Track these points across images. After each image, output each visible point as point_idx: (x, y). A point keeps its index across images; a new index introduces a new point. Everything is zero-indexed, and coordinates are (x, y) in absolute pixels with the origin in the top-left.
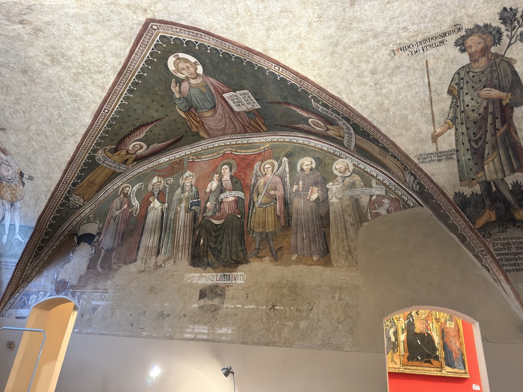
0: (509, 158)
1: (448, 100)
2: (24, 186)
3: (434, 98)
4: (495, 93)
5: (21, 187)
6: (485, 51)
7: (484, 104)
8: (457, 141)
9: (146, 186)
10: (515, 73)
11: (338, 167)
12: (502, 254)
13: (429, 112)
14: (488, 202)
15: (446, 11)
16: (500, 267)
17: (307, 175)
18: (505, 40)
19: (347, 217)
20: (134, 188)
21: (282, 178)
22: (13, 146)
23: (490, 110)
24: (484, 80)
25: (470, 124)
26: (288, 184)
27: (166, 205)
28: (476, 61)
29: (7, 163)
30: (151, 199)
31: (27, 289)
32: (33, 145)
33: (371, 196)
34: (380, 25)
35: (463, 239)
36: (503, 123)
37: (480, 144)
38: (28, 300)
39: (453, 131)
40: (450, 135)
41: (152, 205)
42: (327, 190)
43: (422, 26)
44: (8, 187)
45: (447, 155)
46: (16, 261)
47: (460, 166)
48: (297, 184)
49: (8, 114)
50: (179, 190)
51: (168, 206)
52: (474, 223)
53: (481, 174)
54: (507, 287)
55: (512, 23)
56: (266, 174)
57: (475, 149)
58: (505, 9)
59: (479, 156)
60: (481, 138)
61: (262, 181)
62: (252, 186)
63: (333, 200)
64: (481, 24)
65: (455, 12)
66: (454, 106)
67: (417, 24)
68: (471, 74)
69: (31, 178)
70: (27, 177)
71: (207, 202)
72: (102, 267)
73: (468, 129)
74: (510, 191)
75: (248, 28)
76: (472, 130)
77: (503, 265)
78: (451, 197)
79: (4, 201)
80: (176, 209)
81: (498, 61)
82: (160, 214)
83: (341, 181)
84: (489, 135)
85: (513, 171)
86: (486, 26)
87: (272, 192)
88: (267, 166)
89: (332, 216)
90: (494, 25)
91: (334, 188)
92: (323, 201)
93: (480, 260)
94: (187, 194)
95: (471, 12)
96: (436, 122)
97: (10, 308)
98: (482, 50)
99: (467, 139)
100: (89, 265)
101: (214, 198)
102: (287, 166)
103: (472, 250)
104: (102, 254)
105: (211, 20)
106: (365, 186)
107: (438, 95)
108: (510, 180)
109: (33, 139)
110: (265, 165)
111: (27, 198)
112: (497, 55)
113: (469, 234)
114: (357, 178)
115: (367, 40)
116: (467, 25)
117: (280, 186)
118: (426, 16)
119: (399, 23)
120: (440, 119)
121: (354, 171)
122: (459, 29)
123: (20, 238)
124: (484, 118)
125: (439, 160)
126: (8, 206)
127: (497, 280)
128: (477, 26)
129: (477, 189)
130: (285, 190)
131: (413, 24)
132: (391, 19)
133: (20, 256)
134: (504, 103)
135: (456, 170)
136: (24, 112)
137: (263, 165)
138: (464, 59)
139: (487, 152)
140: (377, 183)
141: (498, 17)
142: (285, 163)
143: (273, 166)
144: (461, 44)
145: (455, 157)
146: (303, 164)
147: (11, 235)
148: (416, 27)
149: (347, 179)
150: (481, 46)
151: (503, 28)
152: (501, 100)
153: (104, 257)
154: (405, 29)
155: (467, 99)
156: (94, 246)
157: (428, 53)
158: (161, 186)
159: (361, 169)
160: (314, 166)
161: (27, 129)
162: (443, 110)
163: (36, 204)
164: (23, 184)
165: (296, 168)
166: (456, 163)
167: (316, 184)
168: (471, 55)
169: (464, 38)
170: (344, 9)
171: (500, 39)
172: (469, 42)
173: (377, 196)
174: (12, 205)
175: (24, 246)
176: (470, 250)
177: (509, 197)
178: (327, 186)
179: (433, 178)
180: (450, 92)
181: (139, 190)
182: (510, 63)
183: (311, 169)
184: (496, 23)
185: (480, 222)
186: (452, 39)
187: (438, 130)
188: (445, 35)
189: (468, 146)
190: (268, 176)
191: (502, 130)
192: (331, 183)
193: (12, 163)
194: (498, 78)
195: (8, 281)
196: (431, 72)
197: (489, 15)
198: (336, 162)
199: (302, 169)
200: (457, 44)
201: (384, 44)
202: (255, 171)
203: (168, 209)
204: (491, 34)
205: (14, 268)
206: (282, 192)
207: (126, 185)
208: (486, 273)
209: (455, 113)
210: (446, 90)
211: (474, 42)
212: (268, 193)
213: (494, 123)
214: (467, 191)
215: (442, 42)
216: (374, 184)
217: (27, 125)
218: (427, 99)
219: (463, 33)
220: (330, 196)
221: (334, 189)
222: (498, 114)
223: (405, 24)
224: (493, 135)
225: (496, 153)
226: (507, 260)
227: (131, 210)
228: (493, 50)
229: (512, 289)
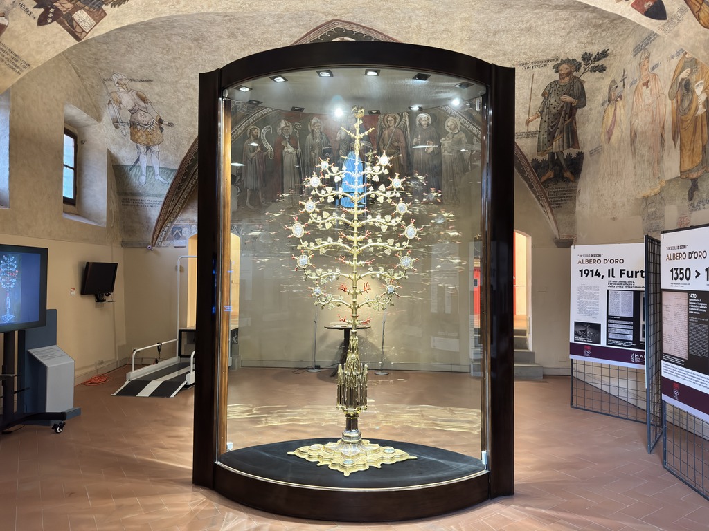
0: (568, 139)
1: (541, 99)
2: (162, 131)
3: (533, 97)
4: (569, 99)
5: (159, 132)
6: (569, 74)
7: (561, 105)
8: (540, 125)
9: (275, 130)
10: (583, 89)
11: (449, 124)
12: (552, 198)
13: (528, 106)
14: (551, 166)
15: (553, 48)
16: (550, 205)
17: (424, 130)
18: (582, 69)
19: (454, 168)
20: (263, 131)
21: (404, 131)
22: (156, 96)
23: (564, 109)
24: (564, 90)
25: (551, 116)
26: (409, 137)
27: (299, 150)
28: (563, 79)
29: (145, 110)
30: (283, 143)
31: (175, 223)
32: (178, 96)
33: (472, 151)
34: (509, 48)
35: (531, 186)
36: (569, 118)
37: (554, 129)
38: (181, 232)
39: (540, 119)
40: (537, 121)
41: (286, 149)
42: (440, 144)
43: (536, 53)
44: (144, 132)
45: (532, 134)
46: (163, 199)
47: (539, 142)
48: (417, 137)
49: (159, 69)
50: (310, 137)
51: (302, 151)
52: (540, 179)
53: (551, 147)
54: (551, 217)
55: (588, 61)
56: (389, 127)
57: (551, 132)
58: (586, 53)
59: (551, 136)
60: (554, 125)
61: (386, 133)
62: (378, 138)
63: (445, 153)
64: (571, 59)
65: (557, 50)
66: (544, 104)
67: (534, 52)
68: (558, 86)
69: (171, 125)
70: (167, 123)
71: (339, 150)
72: (251, 204)
73: (548, 118)
74: (565, 160)
75: (414, 35)
76: (551, 120)
77: (552, 204)
78: (530, 162)
79: (139, 145)
80: (311, 155)
81: (575, 80)
82: (295, 158)
83: (451, 137)
84: (560, 123)
85: (569, 147)
86: (573, 60)
87: (396, 144)
88: (390, 118)
89: (444, 167)
90: (578, 60)
91: (446, 142)
92: (437, 153)
93: (539, 200)
94: (318, 140)
95: (567, 51)
96: (531, 113)
97: (164, 239)
98: (568, 73)
99: (547, 125)
100: (238, 203)
101: (345, 146)
102: (407, 119)
103: (535, 194)
104: (249, 194)
105: (387, 27)
106: (468, 142)
107: (536, 96)
108: (566, 152)
109: (179, 91)
110: (388, 117)
111: (166, 143)
112: (575, 77)
113: (536, 185)
114: (463, 135)
115: (499, 56)
116: (563, 57)
117: (402, 139)
118: (539, 49)
119: (521, 49)
120: (533, 111)
121: (461, 130)
122: (557, 60)
123: (161, 179)
124: (560, 113)
125: (527, 137)
126: (143, 149)
127: (546, 212)
128: (568, 60)
129: (546, 157)
130: (406, 142)
131: (530, 51)
132: (517, 46)
133: (165, 195)
134: (573, 105)
135: (537, 144)
136: (177, 68)
137: (386, 117)
138: (557, 77)
139: (557, 133)
140: (477, 141)
141: (581, 56)
142: (405, 117)
143: (395, 119)
144: (557, 68)
145: (537, 135)
146: (421, 119)
147: (150, 177)
148: (531, 53)
149: (456, 136)
150: (567, 71)
151: (582, 62)
152: (571, 103)
153: (251, 195)
154: (525, 53)
155: (552, 100)
156: (238, 186)
157: (536, 70)
158: (291, 131)
159: (465, 127)
160: (430, 122)
161: (176, 82)
162: (537, 105)
163: (178, 149)
164: (162, 130)
165: (415, 123)
166: (537, 139)
167: (431, 138)
168: (560, 75)
169: (559, 64)
170: (488, 36)
171: (579, 69)
172: (561, 67)
173: (476, 151)
174: (148, 148)
175: (169, 187)
176: (534, 193)
177: (563, 163)
178: (441, 141)
179: (521, 148)
180: (543, 95)
181: (268, 133)
182: (581, 83)
183: (428, 125)
184: (579, 60)
185: (544, 178)
186: (552, 64)
187: (531, 118)
188: (548, 61)
189: (547, 130)
190: (391, 128)
191: (568, 121)
192: (443, 139)
193: (151, 110)
194: (573, 90)
195: (156, 218)
196: (535, 81)
197: (576, 55)
198: (448, 119)
199: (420, 124)
200: (554, 67)
201: (509, 60)
202: (379, 123)
203: (303, 153)
204: (575, 65)
205: (161, 206)
206: (404, 144)
207: (253, 127)
208: (541, 207)
209: (543, 108)
210: (541, 93)
211: (565, 68)
212: (393, 145)
213: (564, 117)
214: (540, 158)
215: (545, 65)
216: (475, 142)
217: (177, 79)
218: (528, 98)
219: (559, 62)
220: (443, 150)
221: (446, 144)
222: (568, 112)
223: (526, 50)
224: (563, 124)
225: (561, 135)
226: (554, 201)
227: (266, 153)
228: (574, 74)
229: (554, 218)
